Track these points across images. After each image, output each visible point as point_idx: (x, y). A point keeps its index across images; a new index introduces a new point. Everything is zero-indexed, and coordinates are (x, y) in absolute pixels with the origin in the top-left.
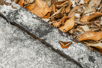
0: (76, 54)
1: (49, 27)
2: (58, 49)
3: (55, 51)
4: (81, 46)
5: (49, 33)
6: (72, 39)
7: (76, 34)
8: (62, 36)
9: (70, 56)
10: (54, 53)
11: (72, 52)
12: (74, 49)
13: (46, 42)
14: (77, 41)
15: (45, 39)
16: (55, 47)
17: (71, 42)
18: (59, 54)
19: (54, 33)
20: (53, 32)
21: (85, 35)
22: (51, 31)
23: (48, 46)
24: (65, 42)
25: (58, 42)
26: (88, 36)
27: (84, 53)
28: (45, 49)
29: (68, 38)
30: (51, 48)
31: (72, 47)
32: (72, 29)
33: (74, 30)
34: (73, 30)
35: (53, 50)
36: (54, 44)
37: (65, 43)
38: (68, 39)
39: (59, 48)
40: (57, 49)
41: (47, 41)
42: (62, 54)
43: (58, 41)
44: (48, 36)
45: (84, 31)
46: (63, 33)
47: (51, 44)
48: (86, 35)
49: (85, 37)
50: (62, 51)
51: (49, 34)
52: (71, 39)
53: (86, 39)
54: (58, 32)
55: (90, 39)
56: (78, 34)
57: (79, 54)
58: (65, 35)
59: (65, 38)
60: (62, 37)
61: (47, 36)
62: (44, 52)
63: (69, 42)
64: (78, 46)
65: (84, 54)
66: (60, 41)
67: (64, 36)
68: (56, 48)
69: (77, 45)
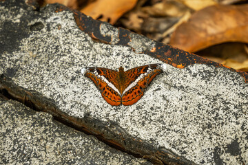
0: (192, 129)
1: (25, 8)
2: (88, 114)
3: (72, 131)
4: (207, 76)
5: (27, 36)
6: (153, 50)
7: (157, 26)
8: (95, 40)
9: (162, 142)
10: (71, 140)
11: (167, 120)
12: (175, 102)
13: (17, 88)
14: (183, 54)
15: (12, 72)
16: (68, 107)
17: (154, 66)
18: (100, 138)
19: (54, 32)
20: (49, 29)
21: (197, 25)
22: (37, 24)
23: (32, 104)
24: (121, 69)
25: (86, 75)
26: (211, 31)
27: (236, 115)
28: (15, 126)
29: (132, 49)
30: (47, 117)
31: (164, 91)
32: (134, 10)
33: (145, 12)
34: (140, 14)
35: (64, 121)
36: (62, 92)
37: (121, 77)
38: (132, 54)
39: (92, 109)
40: (81, 114)
41: (22, 82)
42: (115, 135)
43: (83, 71)
44: (25, 51)
45: (192, 11)
46: (102, 26)
47: (47, 94)
48: (204, 26)
49: (202, 35)
50: (114, 124)
51: (25, 43)
52: (147, 52)
53: (209, 44)
54: (72, 23)
55: (224, 40)
56: (163, 26)
57: (209, 126)
58: (114, 34)
59: (117, 49)
60: (97, 46)
61: (16, 56)
62: (15, 141)
63: (145, 68)
64: (194, 83)
65: (241, 120)
66: (92, 70)
67: (107, 40)
68: (78, 113)
69: (189, 77)
